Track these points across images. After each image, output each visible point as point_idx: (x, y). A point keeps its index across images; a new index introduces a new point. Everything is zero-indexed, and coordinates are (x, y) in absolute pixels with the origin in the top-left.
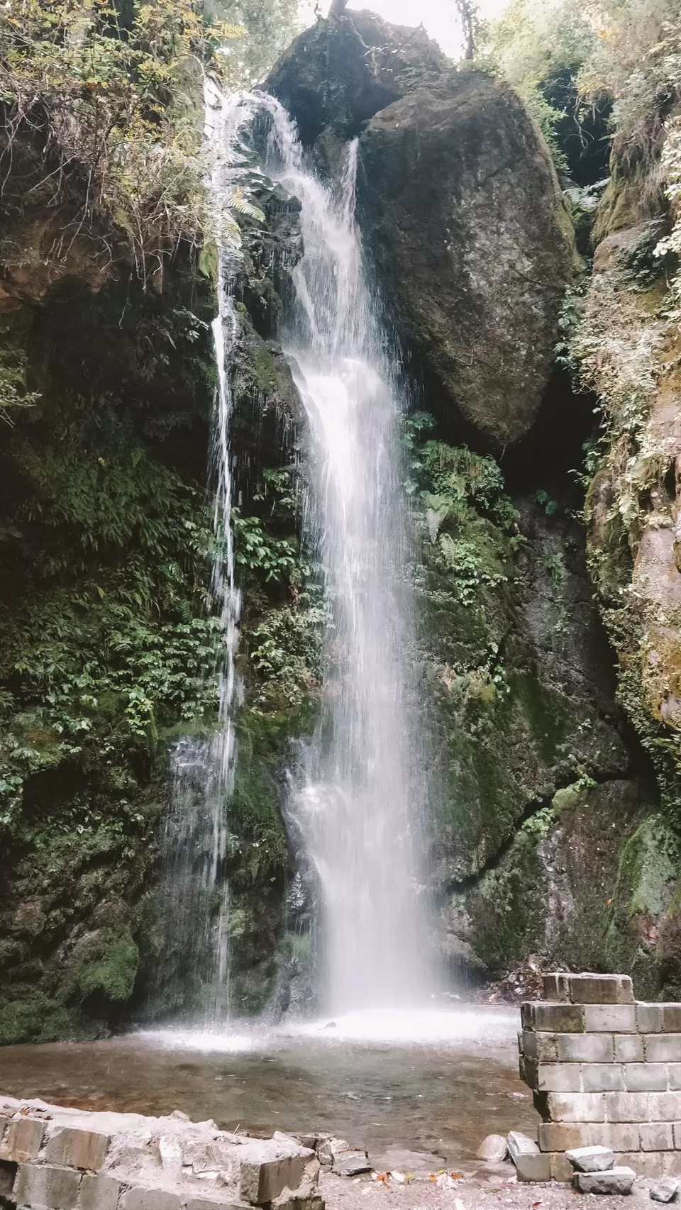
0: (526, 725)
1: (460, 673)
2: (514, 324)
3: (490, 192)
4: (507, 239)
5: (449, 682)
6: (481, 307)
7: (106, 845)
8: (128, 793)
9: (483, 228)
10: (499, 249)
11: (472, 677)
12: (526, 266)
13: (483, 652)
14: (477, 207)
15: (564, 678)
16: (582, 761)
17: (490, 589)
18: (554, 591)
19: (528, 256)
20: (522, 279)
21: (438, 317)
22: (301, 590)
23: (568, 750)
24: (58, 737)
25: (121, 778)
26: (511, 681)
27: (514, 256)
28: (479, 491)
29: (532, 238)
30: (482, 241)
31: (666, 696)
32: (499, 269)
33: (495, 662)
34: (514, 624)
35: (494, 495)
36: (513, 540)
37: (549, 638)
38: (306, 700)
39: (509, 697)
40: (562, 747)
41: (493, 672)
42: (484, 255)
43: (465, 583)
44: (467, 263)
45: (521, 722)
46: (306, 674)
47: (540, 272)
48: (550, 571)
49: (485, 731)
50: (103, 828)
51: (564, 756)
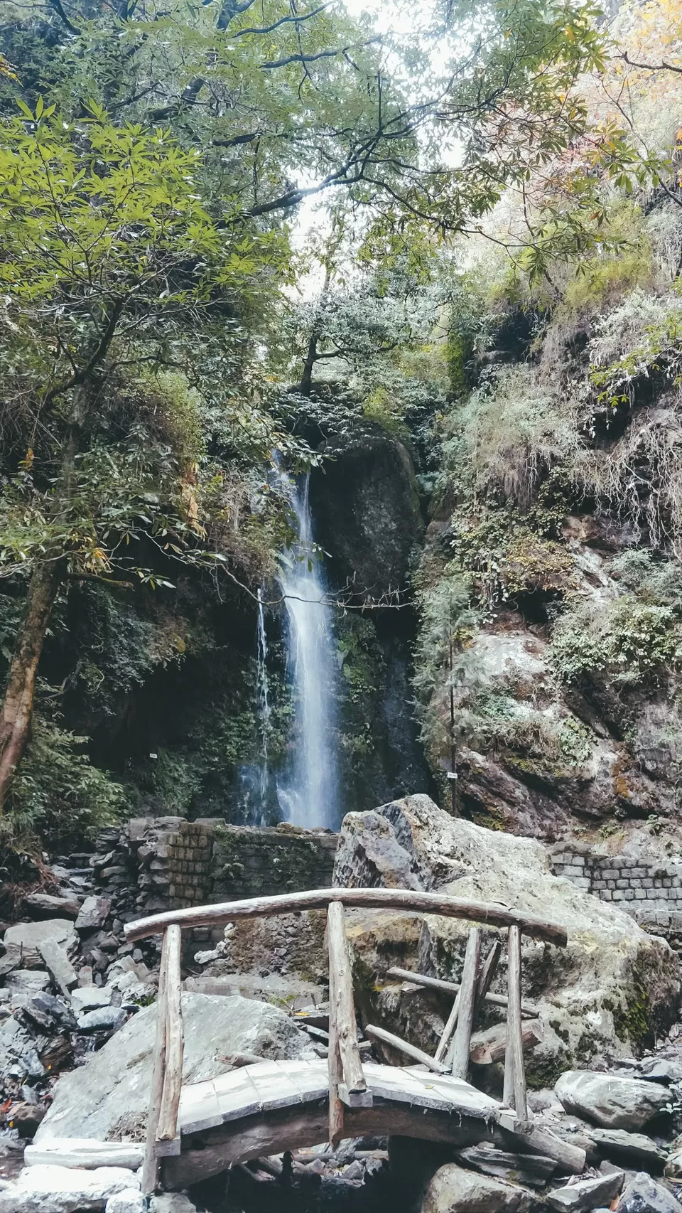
0: (381, 766)
1: (351, 739)
2: (386, 554)
3: (377, 487)
4: (384, 512)
5: (345, 743)
6: (369, 544)
7: (219, 807)
8: (226, 787)
9: (372, 505)
10: (380, 516)
11: (356, 741)
12: (394, 526)
13: (363, 728)
14: (370, 494)
15: (401, 742)
16: (407, 786)
17: (367, 694)
18: (400, 694)
19: (395, 522)
20: (391, 532)
21: (347, 548)
22: (281, 697)
23: (401, 780)
24: (205, 764)
25: (225, 781)
26: (374, 742)
27: (387, 521)
28: (364, 639)
29: (397, 512)
30: (372, 511)
31: (439, 756)
32: (380, 526)
33: (368, 733)
34: (377, 711)
35: (370, 642)
36: (380, 665)
37: (395, 721)
38: (282, 750)
39: (373, 751)
40: (398, 778)
41: (366, 738)
42: (373, 518)
43: (355, 691)
44: (364, 521)
45: (379, 764)
46: (281, 738)
47: (400, 529)
48: (398, 682)
49: (361, 768)
50: (217, 801)
51: (399, 783)
